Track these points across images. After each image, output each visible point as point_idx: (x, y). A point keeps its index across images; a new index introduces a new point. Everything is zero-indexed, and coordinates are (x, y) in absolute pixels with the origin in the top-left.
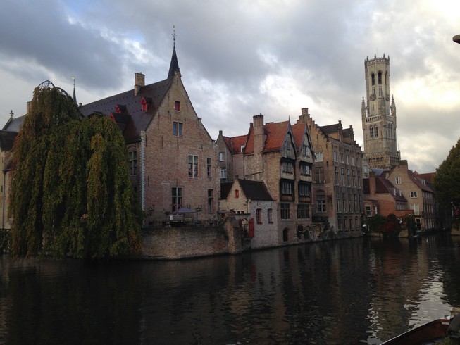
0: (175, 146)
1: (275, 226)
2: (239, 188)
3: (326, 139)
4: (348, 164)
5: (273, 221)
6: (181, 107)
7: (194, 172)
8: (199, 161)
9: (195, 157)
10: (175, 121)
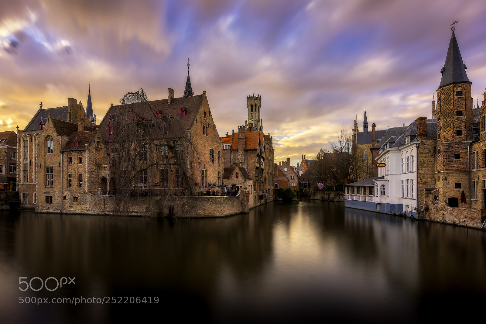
0: (204, 142)
1: (253, 195)
2: (239, 172)
5: (252, 192)
6: (207, 116)
7: (212, 160)
8: (214, 153)
9: (213, 150)
10: (204, 125)
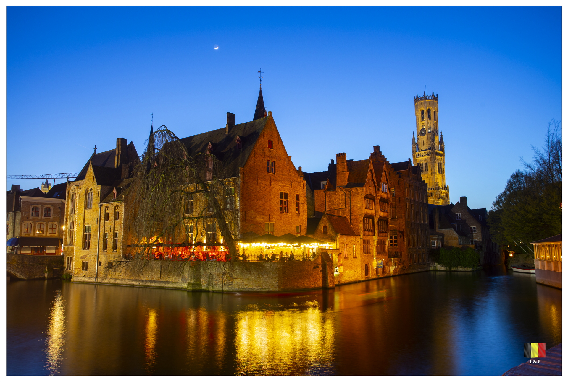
0: (268, 183)
1: (358, 261)
2: (328, 224)
3: (398, 176)
4: (416, 200)
5: (357, 255)
6: (273, 146)
7: (284, 208)
8: (289, 197)
9: (285, 193)
10: (269, 159)
